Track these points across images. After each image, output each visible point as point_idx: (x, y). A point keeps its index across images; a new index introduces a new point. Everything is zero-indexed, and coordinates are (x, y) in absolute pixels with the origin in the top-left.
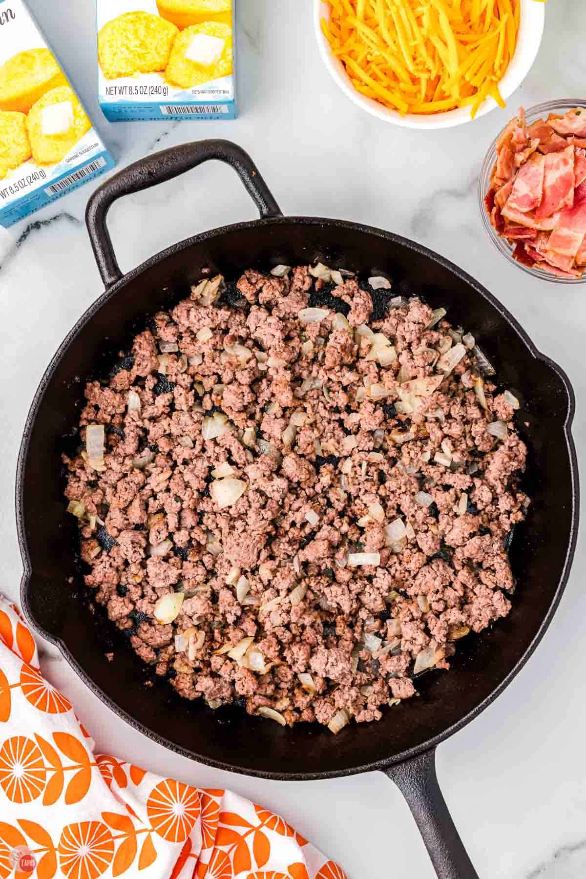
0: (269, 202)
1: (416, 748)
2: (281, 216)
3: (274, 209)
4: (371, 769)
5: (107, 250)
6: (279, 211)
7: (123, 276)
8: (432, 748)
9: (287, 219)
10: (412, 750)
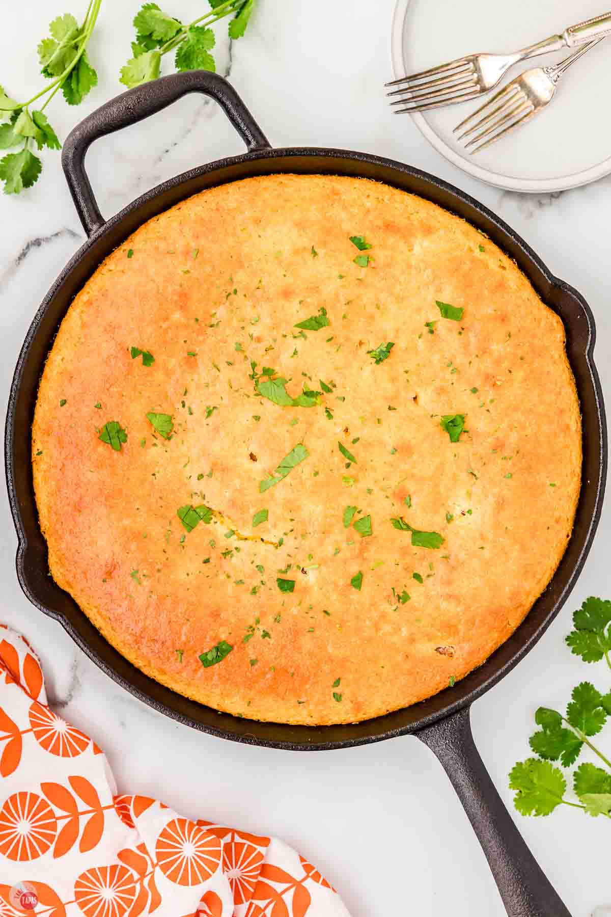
0: (257, 134)
1: (449, 707)
2: (269, 149)
3: (262, 142)
4: (402, 734)
5: (86, 195)
6: (267, 144)
7: (106, 223)
8: (466, 706)
9: (276, 151)
10: (445, 710)
